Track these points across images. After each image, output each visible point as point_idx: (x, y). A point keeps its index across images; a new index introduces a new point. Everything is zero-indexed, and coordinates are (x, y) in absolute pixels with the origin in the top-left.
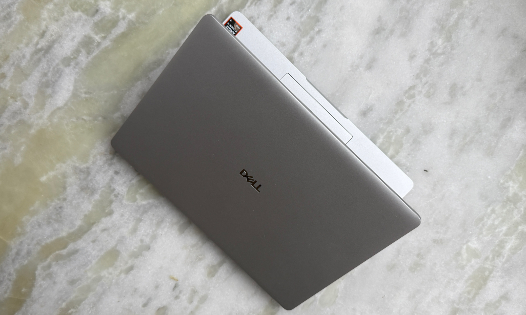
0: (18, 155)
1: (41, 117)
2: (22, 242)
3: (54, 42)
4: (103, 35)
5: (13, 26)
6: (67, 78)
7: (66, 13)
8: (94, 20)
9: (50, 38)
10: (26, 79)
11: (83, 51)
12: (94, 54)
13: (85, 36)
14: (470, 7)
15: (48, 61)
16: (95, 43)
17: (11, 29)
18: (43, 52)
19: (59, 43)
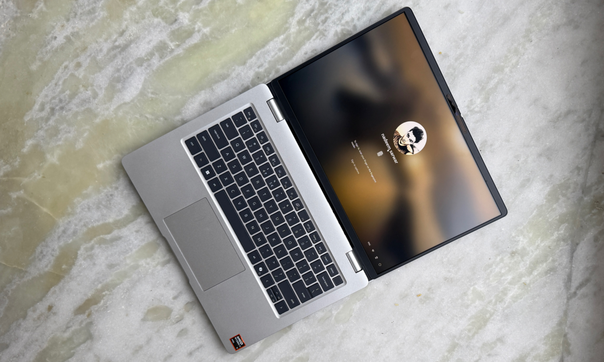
0: (80, 140)
1: (107, 109)
2: (70, 222)
3: (131, 42)
4: (177, 43)
5: (96, 20)
6: (138, 77)
7: (147, 17)
8: (171, 28)
9: (128, 38)
10: (100, 71)
11: (157, 54)
12: (166, 59)
13: (161, 41)
14: (510, 74)
15: (123, 58)
16: (169, 49)
17: (94, 23)
18: (119, 49)
19: (136, 43)
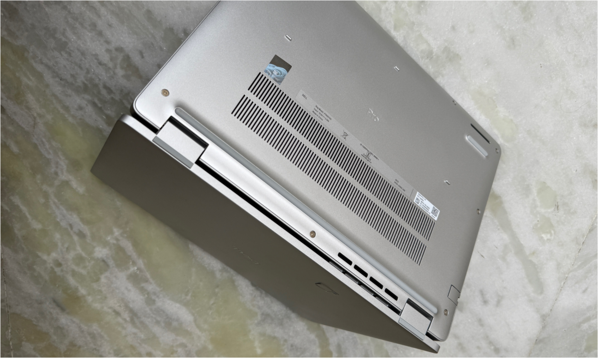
1: (199, 337)
4: (131, 263)
5: (102, 334)
6: (167, 306)
7: (100, 288)
8: (113, 267)
9: (122, 309)
10: (158, 338)
11: (143, 285)
13: (128, 278)
15: (145, 316)
16: (137, 272)
17: (105, 336)
18: (134, 318)
19: (129, 302)
